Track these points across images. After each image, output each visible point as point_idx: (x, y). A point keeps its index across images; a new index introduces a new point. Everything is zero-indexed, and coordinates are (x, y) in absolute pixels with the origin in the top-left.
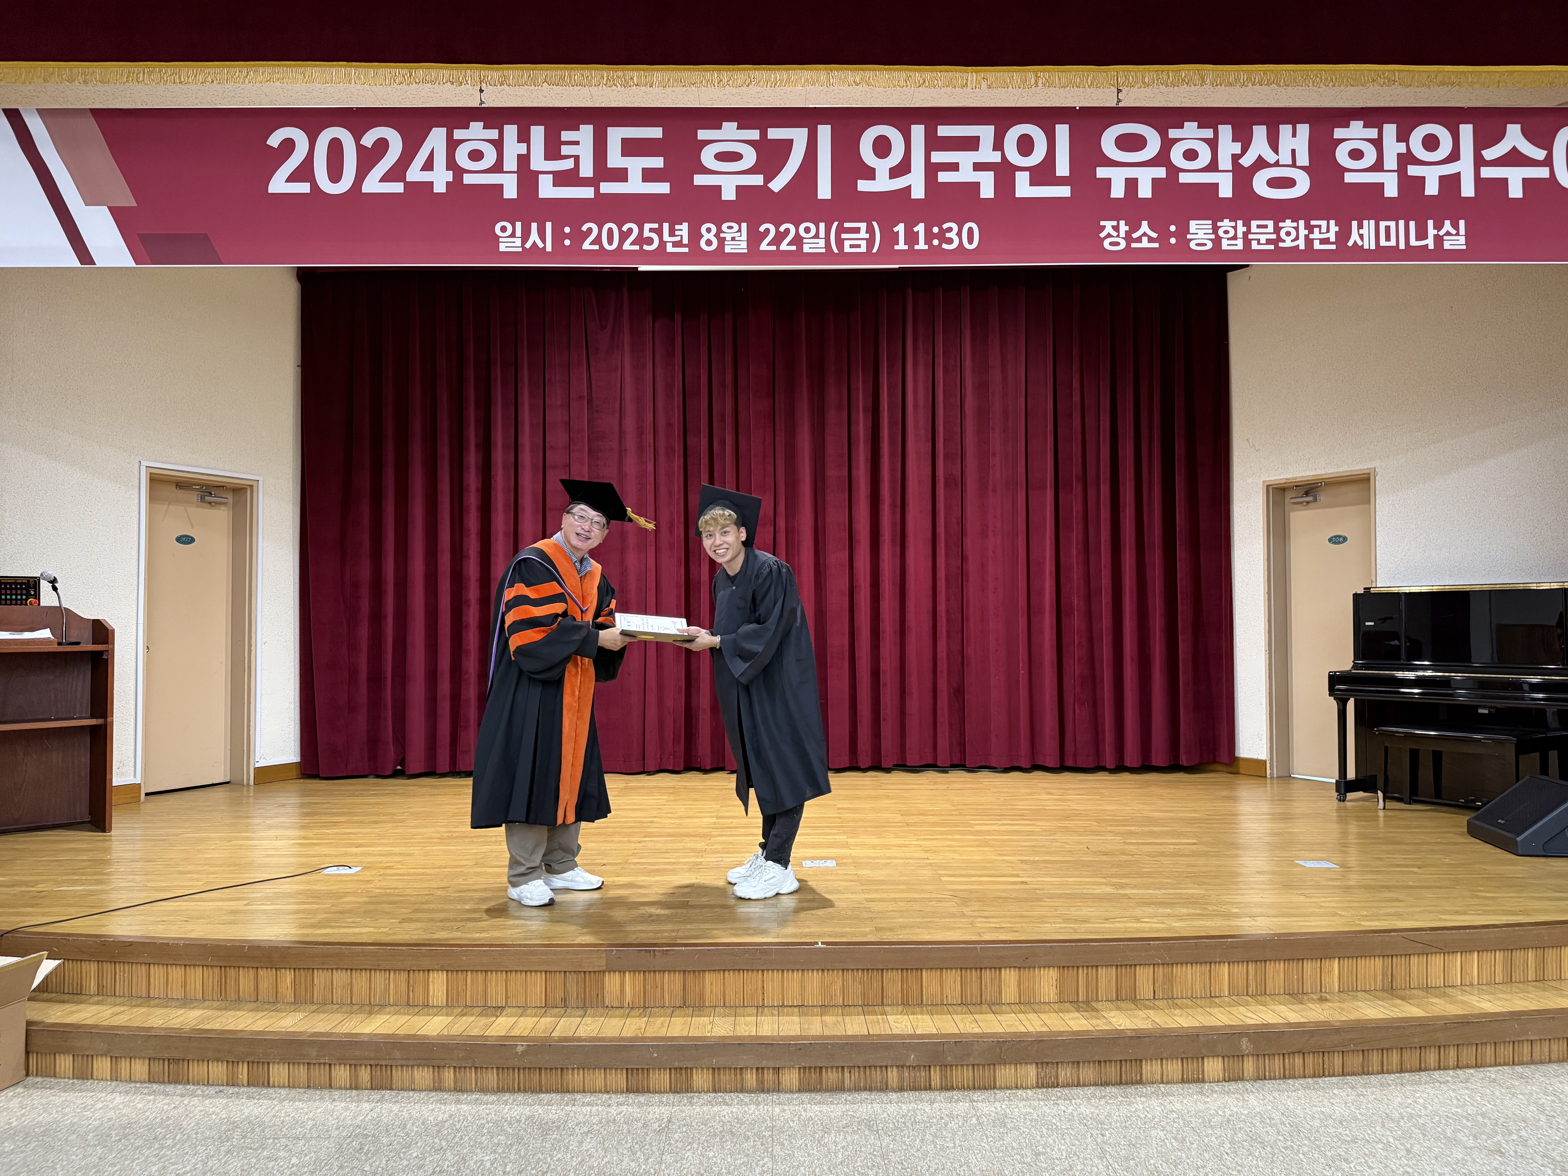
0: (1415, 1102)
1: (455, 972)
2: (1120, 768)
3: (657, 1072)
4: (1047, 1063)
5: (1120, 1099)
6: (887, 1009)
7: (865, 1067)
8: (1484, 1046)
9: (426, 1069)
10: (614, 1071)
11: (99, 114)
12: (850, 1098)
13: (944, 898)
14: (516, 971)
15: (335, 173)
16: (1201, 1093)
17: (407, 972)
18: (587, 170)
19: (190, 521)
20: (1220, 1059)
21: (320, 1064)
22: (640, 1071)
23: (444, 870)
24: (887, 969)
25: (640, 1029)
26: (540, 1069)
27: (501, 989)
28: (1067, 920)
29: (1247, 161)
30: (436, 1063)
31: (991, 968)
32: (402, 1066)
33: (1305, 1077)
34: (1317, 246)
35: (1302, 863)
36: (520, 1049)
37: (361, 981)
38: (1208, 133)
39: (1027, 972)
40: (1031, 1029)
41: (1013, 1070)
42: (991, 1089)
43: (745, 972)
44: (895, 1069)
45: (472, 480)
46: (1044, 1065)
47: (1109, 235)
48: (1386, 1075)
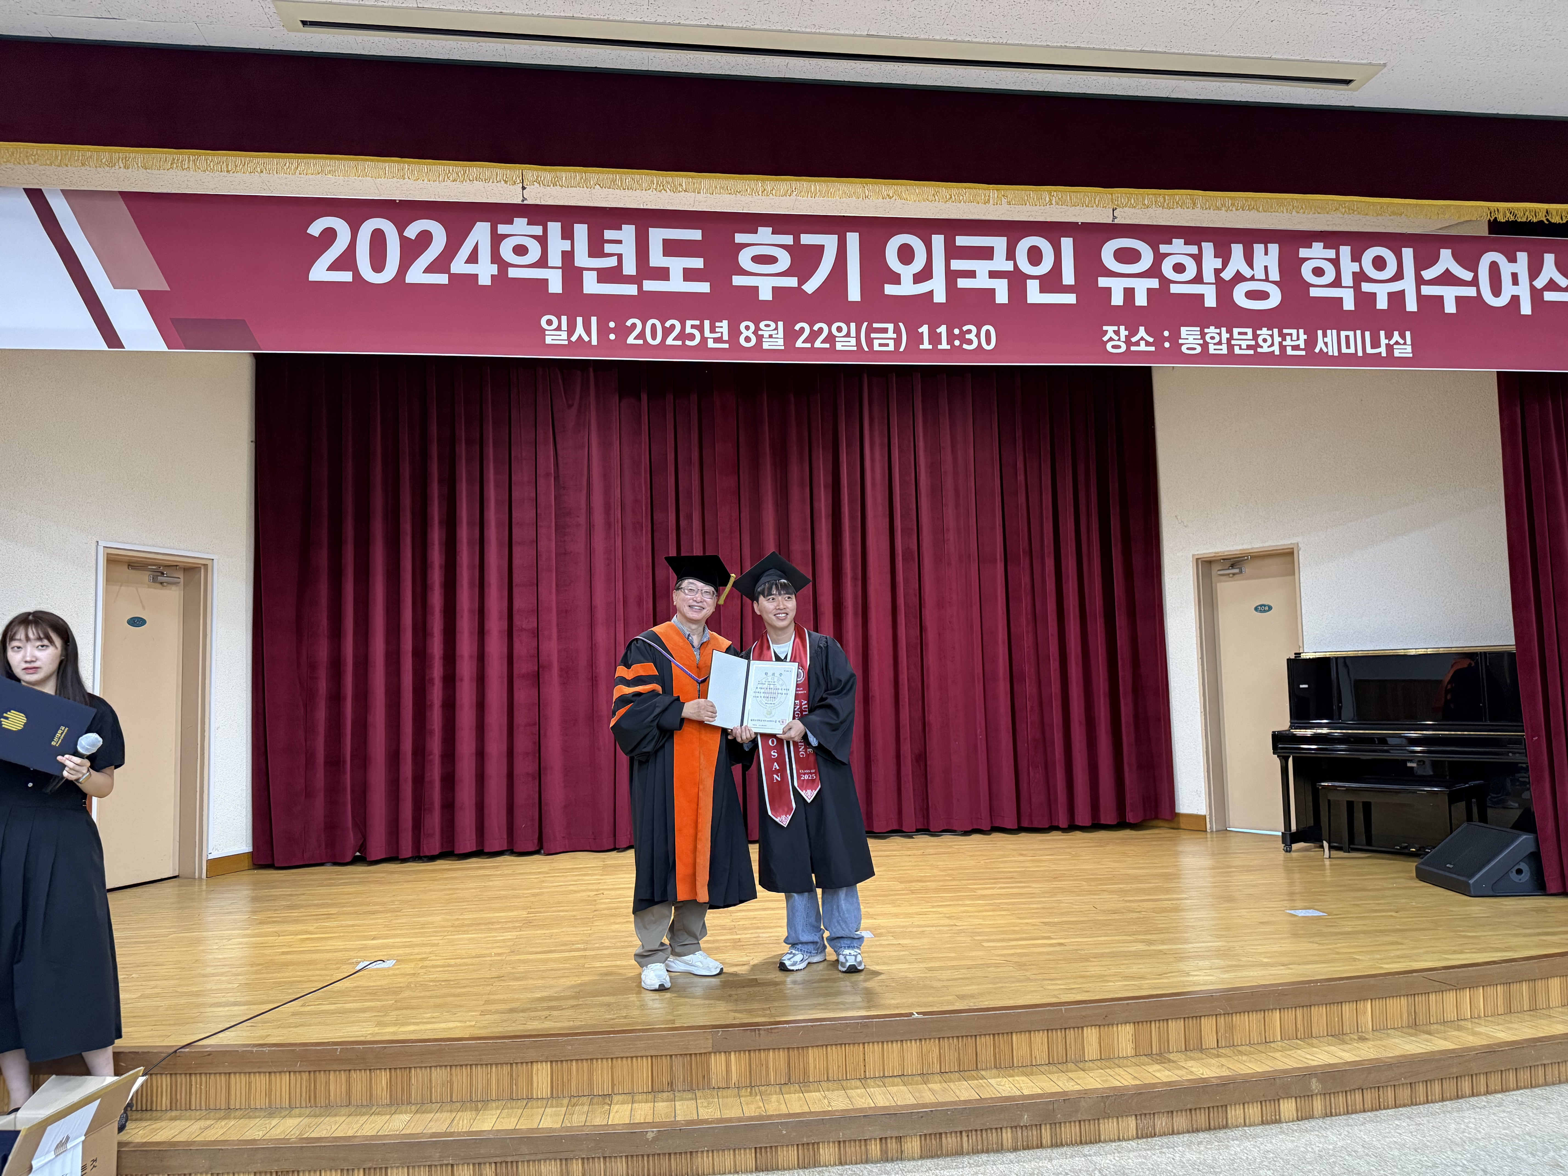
0: (1468, 1127)
1: (559, 1063)
2: (1072, 827)
3: (785, 1149)
4: (1145, 1114)
5: (1217, 1144)
6: (983, 1073)
7: (981, 1130)
8: (1507, 1072)
9: (553, 1162)
10: (742, 1151)
11: (128, 197)
12: (971, 1161)
13: (999, 964)
14: (622, 1058)
15: (378, 262)
16: (1283, 1132)
17: (509, 1065)
18: (630, 268)
19: (141, 602)
20: (1294, 1099)
21: (441, 1165)
22: (768, 1150)
23: (484, 959)
24: (980, 1035)
25: (760, 1107)
26: (670, 1154)
27: (607, 1077)
28: (1126, 978)
29: (1227, 275)
30: (564, 1155)
31: (1074, 1028)
32: (528, 1161)
33: (1364, 1111)
34: (1289, 352)
35: (1292, 912)
36: (650, 1136)
37: (461, 1077)
38: (1194, 250)
39: (1106, 1029)
40: (1126, 1083)
41: (1115, 1124)
42: (1096, 1142)
43: (847, 1046)
44: (1009, 1130)
45: (436, 557)
46: (1143, 1117)
47: (1111, 339)
48: (1432, 1105)
